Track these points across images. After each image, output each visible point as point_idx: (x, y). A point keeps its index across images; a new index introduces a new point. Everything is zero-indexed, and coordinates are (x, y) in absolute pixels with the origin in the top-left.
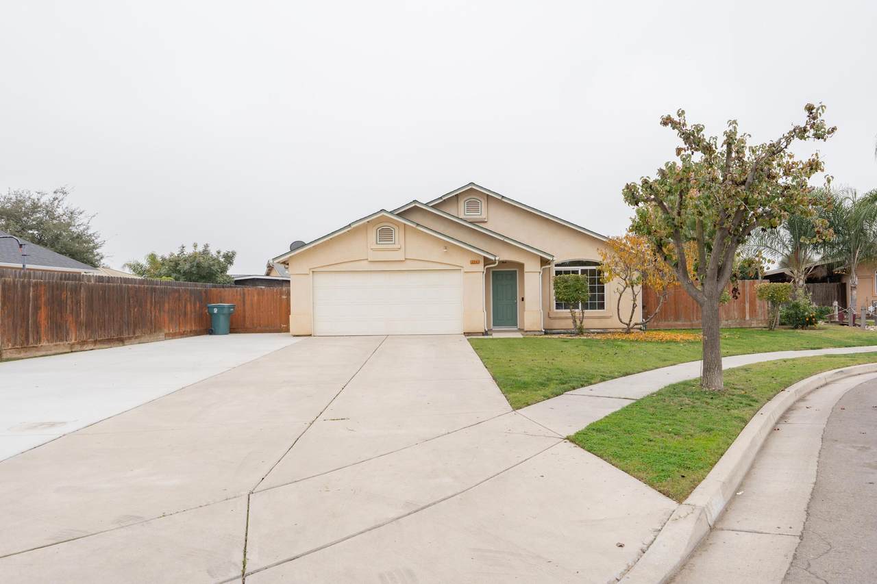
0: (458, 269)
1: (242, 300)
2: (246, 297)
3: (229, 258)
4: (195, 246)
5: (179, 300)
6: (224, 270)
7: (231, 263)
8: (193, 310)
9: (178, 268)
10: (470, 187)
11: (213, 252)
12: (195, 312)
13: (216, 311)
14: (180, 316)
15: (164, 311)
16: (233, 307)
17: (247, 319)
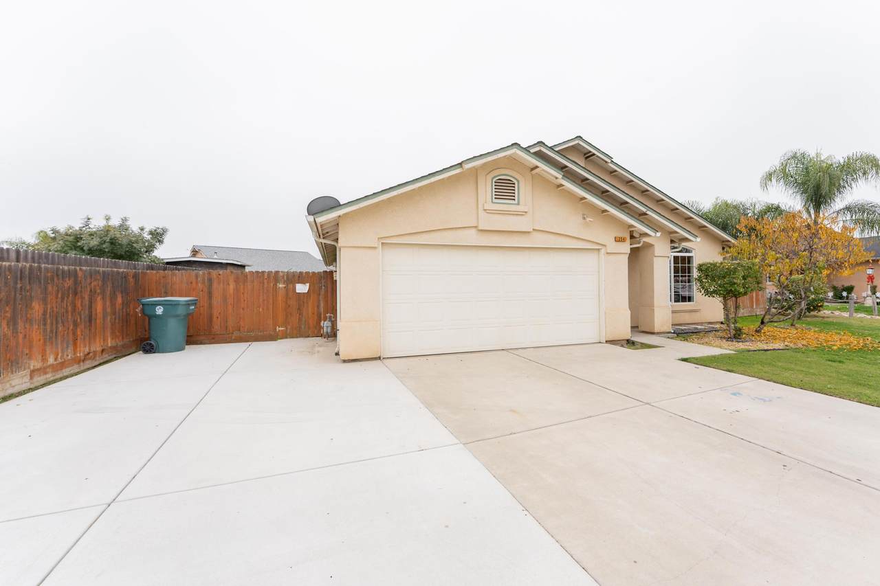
0: (597, 248)
1: (206, 290)
2: (215, 285)
3: (158, 236)
4: (108, 219)
5: (75, 293)
6: (151, 248)
7: (161, 242)
8: (109, 310)
9: (79, 244)
10: (576, 142)
11: (134, 227)
12: (114, 313)
13: (159, 310)
14: (76, 324)
15: (29, 321)
16: (194, 303)
17: (215, 319)
